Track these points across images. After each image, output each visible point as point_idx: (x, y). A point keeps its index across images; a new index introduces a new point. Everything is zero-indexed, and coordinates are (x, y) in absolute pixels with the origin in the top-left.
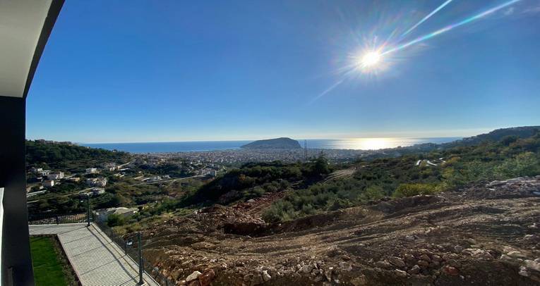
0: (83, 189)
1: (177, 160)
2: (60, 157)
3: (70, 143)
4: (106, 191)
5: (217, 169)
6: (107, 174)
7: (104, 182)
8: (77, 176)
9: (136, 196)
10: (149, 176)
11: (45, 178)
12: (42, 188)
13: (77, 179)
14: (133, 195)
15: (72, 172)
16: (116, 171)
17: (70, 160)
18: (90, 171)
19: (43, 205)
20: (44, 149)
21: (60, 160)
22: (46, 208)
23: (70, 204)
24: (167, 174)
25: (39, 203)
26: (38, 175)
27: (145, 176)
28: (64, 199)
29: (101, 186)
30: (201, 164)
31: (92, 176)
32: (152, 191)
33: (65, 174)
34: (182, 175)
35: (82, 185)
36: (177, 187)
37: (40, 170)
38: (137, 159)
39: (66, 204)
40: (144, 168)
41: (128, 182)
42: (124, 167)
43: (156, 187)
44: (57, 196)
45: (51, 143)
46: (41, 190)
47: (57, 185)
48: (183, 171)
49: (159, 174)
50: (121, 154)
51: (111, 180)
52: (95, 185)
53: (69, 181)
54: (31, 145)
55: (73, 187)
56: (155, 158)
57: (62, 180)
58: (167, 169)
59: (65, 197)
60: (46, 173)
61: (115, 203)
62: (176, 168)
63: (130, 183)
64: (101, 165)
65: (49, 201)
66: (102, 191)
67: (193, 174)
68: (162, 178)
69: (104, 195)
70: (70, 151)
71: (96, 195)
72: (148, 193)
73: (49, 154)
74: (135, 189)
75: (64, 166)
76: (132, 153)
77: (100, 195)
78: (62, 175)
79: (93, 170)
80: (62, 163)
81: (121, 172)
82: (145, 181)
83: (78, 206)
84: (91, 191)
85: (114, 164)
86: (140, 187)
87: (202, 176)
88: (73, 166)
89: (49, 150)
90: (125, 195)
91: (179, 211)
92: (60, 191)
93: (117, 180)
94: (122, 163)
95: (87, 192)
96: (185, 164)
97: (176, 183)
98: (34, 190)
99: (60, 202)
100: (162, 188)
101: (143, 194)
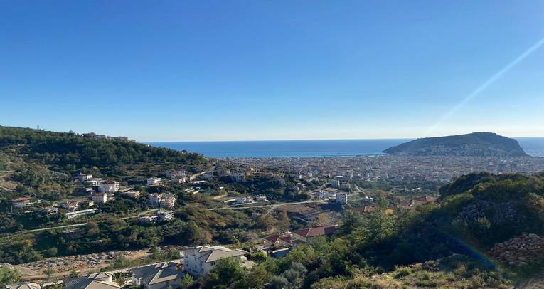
0: (143, 210)
1: (275, 170)
2: (115, 158)
3: (126, 138)
4: (175, 215)
5: (347, 190)
6: (174, 188)
7: (172, 201)
8: (136, 190)
9: (217, 228)
10: (235, 196)
11: (96, 189)
12: (91, 204)
13: (136, 194)
14: (213, 226)
15: (130, 183)
16: (187, 184)
17: (128, 163)
18: (153, 181)
19: (92, 231)
20: (95, 147)
21: (114, 164)
22: (95, 237)
23: (127, 232)
24: (262, 193)
25: (87, 228)
26: (88, 184)
27: (230, 195)
28: (120, 224)
29: (167, 208)
30: (317, 179)
31: (154, 190)
32: (241, 223)
33: (121, 185)
34: (287, 198)
35: (143, 204)
36: (280, 218)
37: (90, 177)
38: (216, 166)
39: (123, 232)
40: (227, 180)
41: (204, 202)
42: (198, 178)
43: (246, 216)
44: (110, 217)
45: (103, 139)
46: (91, 207)
47: (111, 201)
48: (287, 191)
49: (250, 192)
50: (193, 157)
51: (182, 199)
52: (159, 206)
53: (126, 196)
54: (80, 140)
55: (131, 206)
56: (242, 166)
57: (117, 194)
58: (261, 184)
59: (119, 221)
60: (97, 182)
61: (185, 239)
62: (277, 184)
63: (208, 206)
64: (167, 173)
65: (100, 226)
66: (169, 216)
67: (306, 197)
68: (255, 200)
69: (172, 222)
70: (128, 150)
71: (161, 222)
72: (235, 226)
73: (101, 154)
74: (216, 215)
75: (119, 173)
76: (207, 157)
77: (166, 222)
78: (116, 187)
79: (157, 181)
80: (117, 168)
81: (195, 186)
82: (230, 203)
83: (138, 237)
84: (155, 213)
85: (182, 173)
86: (223, 214)
87: (321, 201)
88: (130, 174)
89: (100, 148)
90: (202, 225)
92: (114, 211)
93: (190, 199)
94: (194, 172)
95: (148, 215)
96: (290, 179)
97: (278, 211)
98: (82, 206)
99: (115, 228)
100: (256, 219)
101: (228, 227)
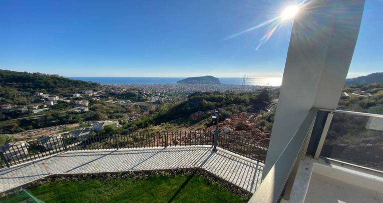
0: (73, 108)
1: (134, 90)
2: (54, 85)
3: (58, 75)
4: (89, 109)
5: (162, 97)
6: (87, 98)
7: (87, 104)
8: (68, 99)
9: (110, 113)
10: (116, 100)
11: (46, 99)
12: (45, 106)
13: (68, 101)
14: (108, 113)
15: (64, 96)
16: (93, 96)
17: (61, 87)
18: (76, 96)
19: (49, 118)
20: (41, 79)
21: (53, 87)
22: (51, 120)
23: (67, 117)
24: (129, 99)
25: (46, 117)
26: (41, 97)
27: (114, 100)
28: (63, 114)
29: (85, 106)
30: (151, 93)
31: (77, 99)
32: (120, 111)
33: (59, 97)
34: (139, 100)
35: (73, 105)
36: (137, 108)
37: (41, 94)
38: (107, 88)
39: (65, 117)
40: (112, 94)
41: (102, 103)
42: (98, 93)
43: (122, 108)
44: (57, 111)
45: (45, 75)
46: (46, 108)
47: (56, 105)
48: (139, 98)
49: (123, 99)
50: (95, 84)
51: (91, 102)
52: (81, 105)
53: (63, 102)
54: (31, 76)
55: (67, 106)
56: (119, 88)
57: (58, 101)
58: (128, 95)
59: (63, 113)
60: (46, 96)
61: (95, 118)
62: (134, 95)
63: (105, 105)
64: (83, 91)
65: (53, 115)
66: (87, 110)
67: (147, 100)
68: (126, 102)
69: (88, 112)
70: (60, 81)
71: (83, 112)
72: (117, 112)
73: (45, 83)
74: (108, 108)
75: (58, 92)
76: (102, 84)
77: (85, 112)
78: (57, 98)
79: (78, 95)
80: (55, 89)
81: (97, 97)
82: (115, 103)
83: (73, 119)
84: (80, 109)
85: (91, 91)
86: (112, 108)
87: (153, 101)
88: (63, 92)
89: (44, 80)
90: (102, 112)
91: (163, 125)
92: (58, 109)
93: (95, 102)
94: (96, 91)
95: (76, 110)
96: (140, 93)
97: (136, 106)
98: (41, 107)
99: (60, 116)
100: (127, 109)
101: (114, 112)
